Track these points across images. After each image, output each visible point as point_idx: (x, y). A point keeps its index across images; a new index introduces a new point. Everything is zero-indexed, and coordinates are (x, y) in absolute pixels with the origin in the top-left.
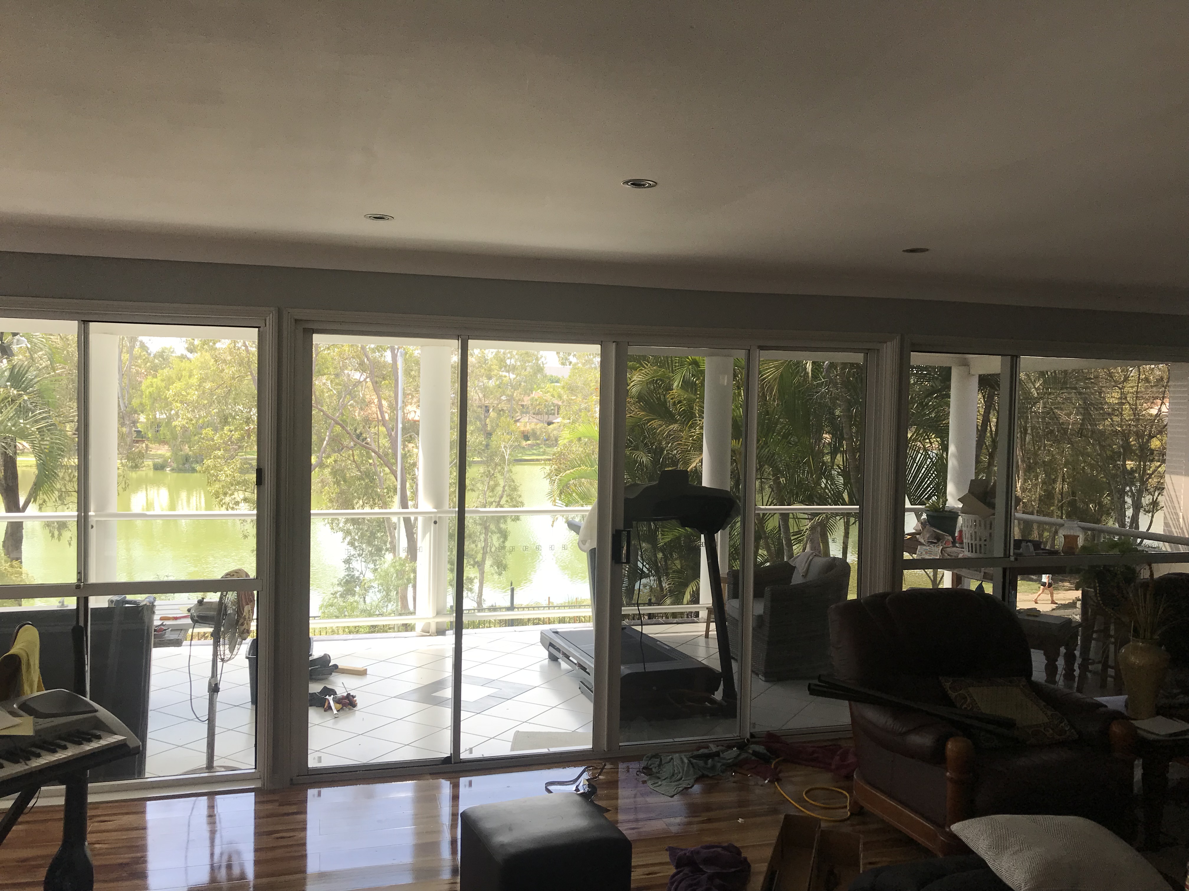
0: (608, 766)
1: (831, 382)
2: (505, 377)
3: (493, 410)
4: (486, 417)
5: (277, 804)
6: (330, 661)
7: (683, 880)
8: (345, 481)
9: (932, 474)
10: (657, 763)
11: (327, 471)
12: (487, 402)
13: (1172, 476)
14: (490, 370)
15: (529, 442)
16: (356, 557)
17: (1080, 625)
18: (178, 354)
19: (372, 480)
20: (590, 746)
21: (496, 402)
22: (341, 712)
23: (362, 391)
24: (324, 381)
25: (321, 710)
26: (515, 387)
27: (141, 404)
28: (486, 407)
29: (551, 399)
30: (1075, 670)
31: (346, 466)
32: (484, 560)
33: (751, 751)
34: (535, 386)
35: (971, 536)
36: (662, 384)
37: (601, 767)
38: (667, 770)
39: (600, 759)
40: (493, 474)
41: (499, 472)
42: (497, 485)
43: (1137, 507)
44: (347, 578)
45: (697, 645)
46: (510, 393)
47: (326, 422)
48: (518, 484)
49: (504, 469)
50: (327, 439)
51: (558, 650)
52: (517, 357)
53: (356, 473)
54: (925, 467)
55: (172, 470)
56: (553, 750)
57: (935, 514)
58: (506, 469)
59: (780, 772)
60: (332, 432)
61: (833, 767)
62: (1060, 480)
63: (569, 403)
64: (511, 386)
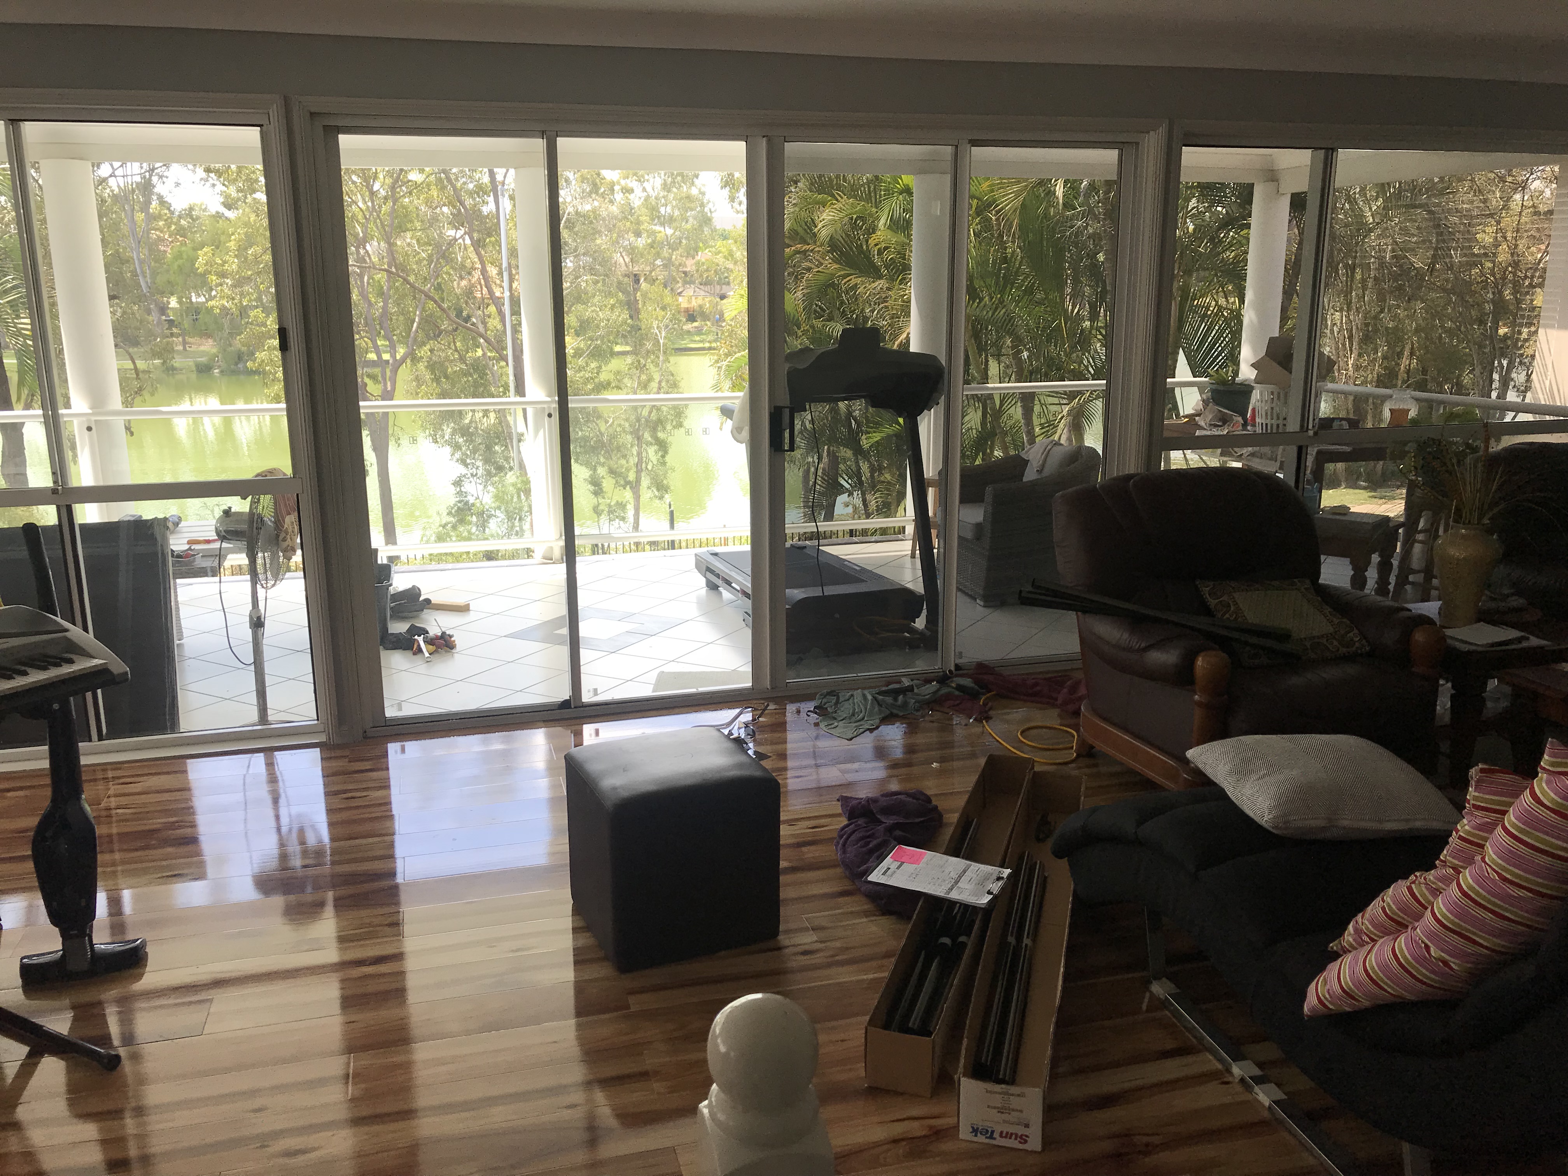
0: (772, 707)
1: (1090, 213)
2: (660, 232)
3: (645, 279)
4: (636, 290)
5: (347, 760)
6: (420, 595)
7: (854, 832)
8: (446, 377)
9: (1224, 339)
10: (834, 701)
11: (421, 366)
12: (636, 269)
13: (1548, 331)
14: (638, 223)
15: (696, 324)
16: (468, 478)
17: (1401, 525)
18: (213, 211)
19: (483, 375)
20: (749, 684)
21: (648, 268)
22: (436, 655)
23: (460, 252)
24: (408, 240)
25: (409, 653)
26: (673, 247)
27: (169, 282)
28: (635, 275)
29: (724, 263)
30: (1390, 584)
31: (447, 357)
32: (638, 480)
33: (953, 685)
34: (701, 245)
35: (1267, 414)
36: (863, 225)
37: (763, 707)
38: (846, 709)
39: (761, 699)
40: (645, 365)
41: (652, 362)
42: (650, 379)
43: (1505, 382)
44: (459, 505)
45: (902, 567)
46: (667, 255)
47: (415, 298)
48: (678, 379)
49: (659, 358)
50: (417, 320)
51: (718, 576)
52: (674, 203)
53: (459, 367)
54: (1217, 328)
55: (222, 372)
56: (702, 689)
57: (1221, 388)
58: (661, 358)
59: (991, 709)
60: (423, 310)
61: (1059, 702)
62: (1406, 353)
64: (669, 244)
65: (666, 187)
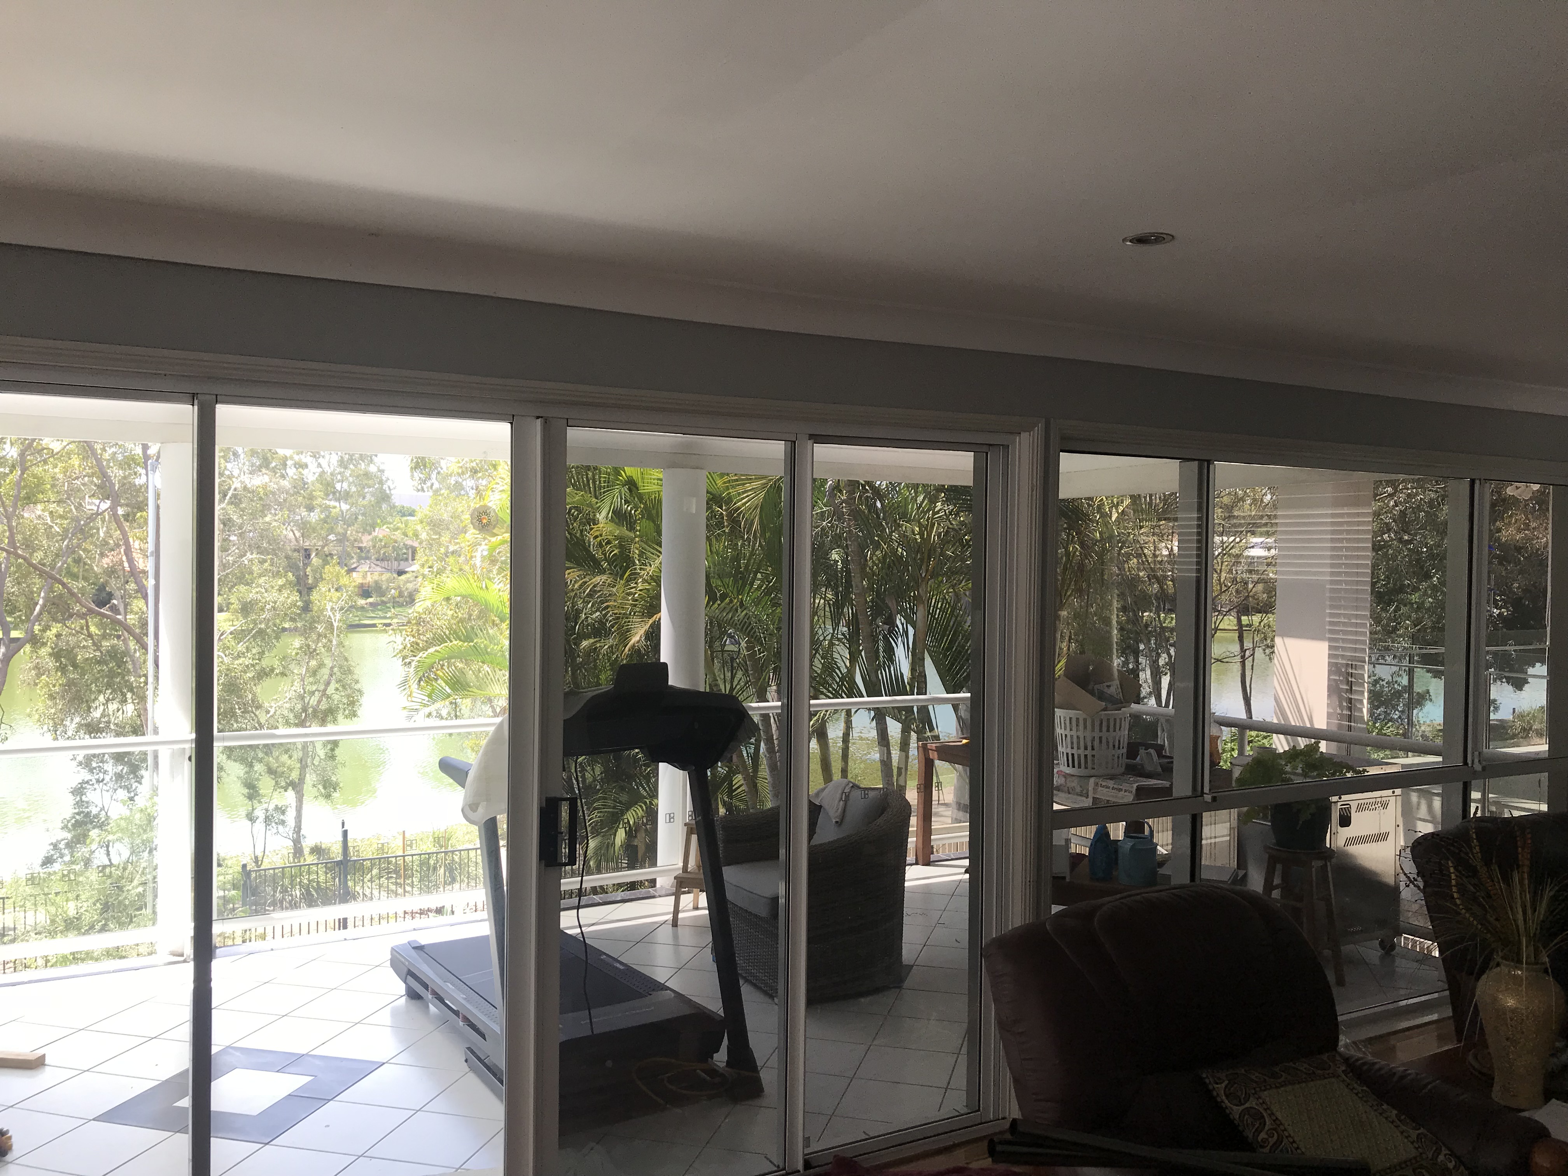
1: (836, 512)
2: (335, 507)
3: (316, 555)
4: (306, 565)
8: (75, 666)
12: (307, 544)
14: (311, 498)
15: (370, 600)
16: (93, 785)
19: (121, 664)
21: (320, 543)
23: (102, 526)
24: (39, 513)
26: (349, 523)
28: (306, 550)
29: (402, 539)
31: (77, 643)
32: (302, 779)
34: (379, 521)
36: (578, 514)
40: (315, 650)
41: (324, 647)
42: (321, 666)
44: (78, 817)
45: (659, 942)
46: (341, 531)
48: (353, 664)
49: (331, 642)
50: (41, 602)
51: (424, 984)
52: (351, 479)
53: (93, 653)
58: (334, 642)
60: (50, 590)
63: (431, 544)
64: (344, 520)
65: (342, 463)
